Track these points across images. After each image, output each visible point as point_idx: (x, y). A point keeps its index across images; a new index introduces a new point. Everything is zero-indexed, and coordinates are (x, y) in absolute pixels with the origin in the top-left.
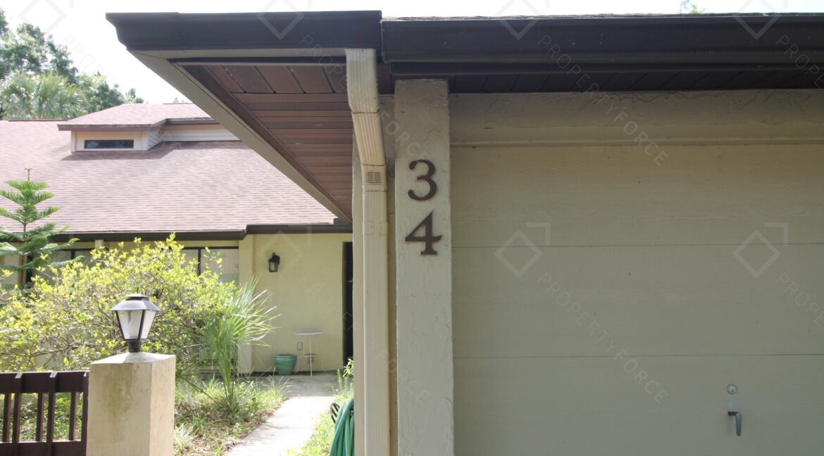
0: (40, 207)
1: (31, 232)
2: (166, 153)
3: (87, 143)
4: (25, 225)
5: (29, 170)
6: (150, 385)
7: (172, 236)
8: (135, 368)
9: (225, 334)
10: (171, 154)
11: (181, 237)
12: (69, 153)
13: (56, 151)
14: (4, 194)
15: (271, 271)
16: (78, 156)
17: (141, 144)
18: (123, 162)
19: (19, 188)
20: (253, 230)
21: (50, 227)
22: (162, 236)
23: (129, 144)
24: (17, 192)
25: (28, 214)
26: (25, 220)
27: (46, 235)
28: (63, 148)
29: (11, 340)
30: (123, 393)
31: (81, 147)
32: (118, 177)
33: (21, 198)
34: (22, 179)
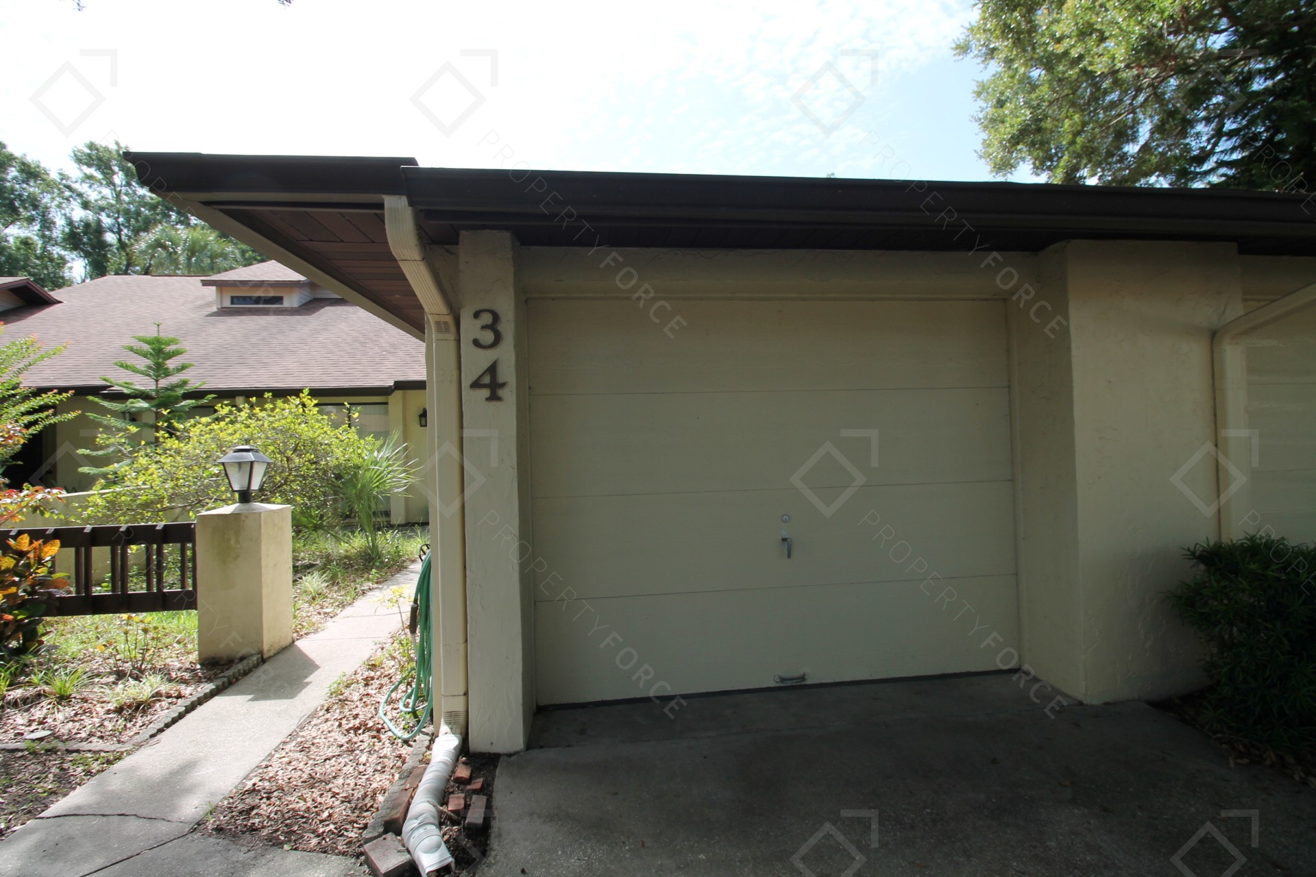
0: (171, 364)
1: (163, 388)
2: (318, 310)
3: (234, 300)
4: (157, 381)
5: (158, 325)
6: (260, 534)
7: (306, 391)
8: (243, 518)
9: (364, 486)
10: (322, 311)
11: (314, 393)
12: (214, 309)
13: (201, 307)
14: (131, 349)
15: (421, 426)
16: (223, 312)
17: (292, 301)
18: (272, 319)
19: (149, 343)
20: (400, 386)
21: (185, 383)
22: (296, 392)
23: (279, 300)
24: (146, 347)
25: (159, 370)
26: (157, 376)
27: (181, 392)
28: (209, 305)
29: (136, 496)
30: (232, 542)
31: (227, 303)
32: (264, 334)
33: (151, 354)
34: (152, 333)
